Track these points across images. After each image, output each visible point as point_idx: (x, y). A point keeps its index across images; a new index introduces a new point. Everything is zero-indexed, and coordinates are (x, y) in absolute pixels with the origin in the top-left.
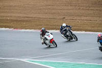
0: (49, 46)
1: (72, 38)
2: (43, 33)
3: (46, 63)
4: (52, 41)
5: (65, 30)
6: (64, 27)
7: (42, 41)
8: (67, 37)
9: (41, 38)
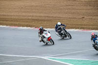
0: (47, 43)
1: (66, 36)
3: (65, 61)
4: (49, 39)
6: (59, 26)
7: (40, 39)
9: (39, 36)
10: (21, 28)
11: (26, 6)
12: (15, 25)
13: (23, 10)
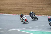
1: (35, 19)
2: (22, 16)
4: (26, 20)
5: (32, 15)
8: (33, 18)
10: (5, 14)
11: (8, 3)
12: (2, 13)
13: (6, 5)
